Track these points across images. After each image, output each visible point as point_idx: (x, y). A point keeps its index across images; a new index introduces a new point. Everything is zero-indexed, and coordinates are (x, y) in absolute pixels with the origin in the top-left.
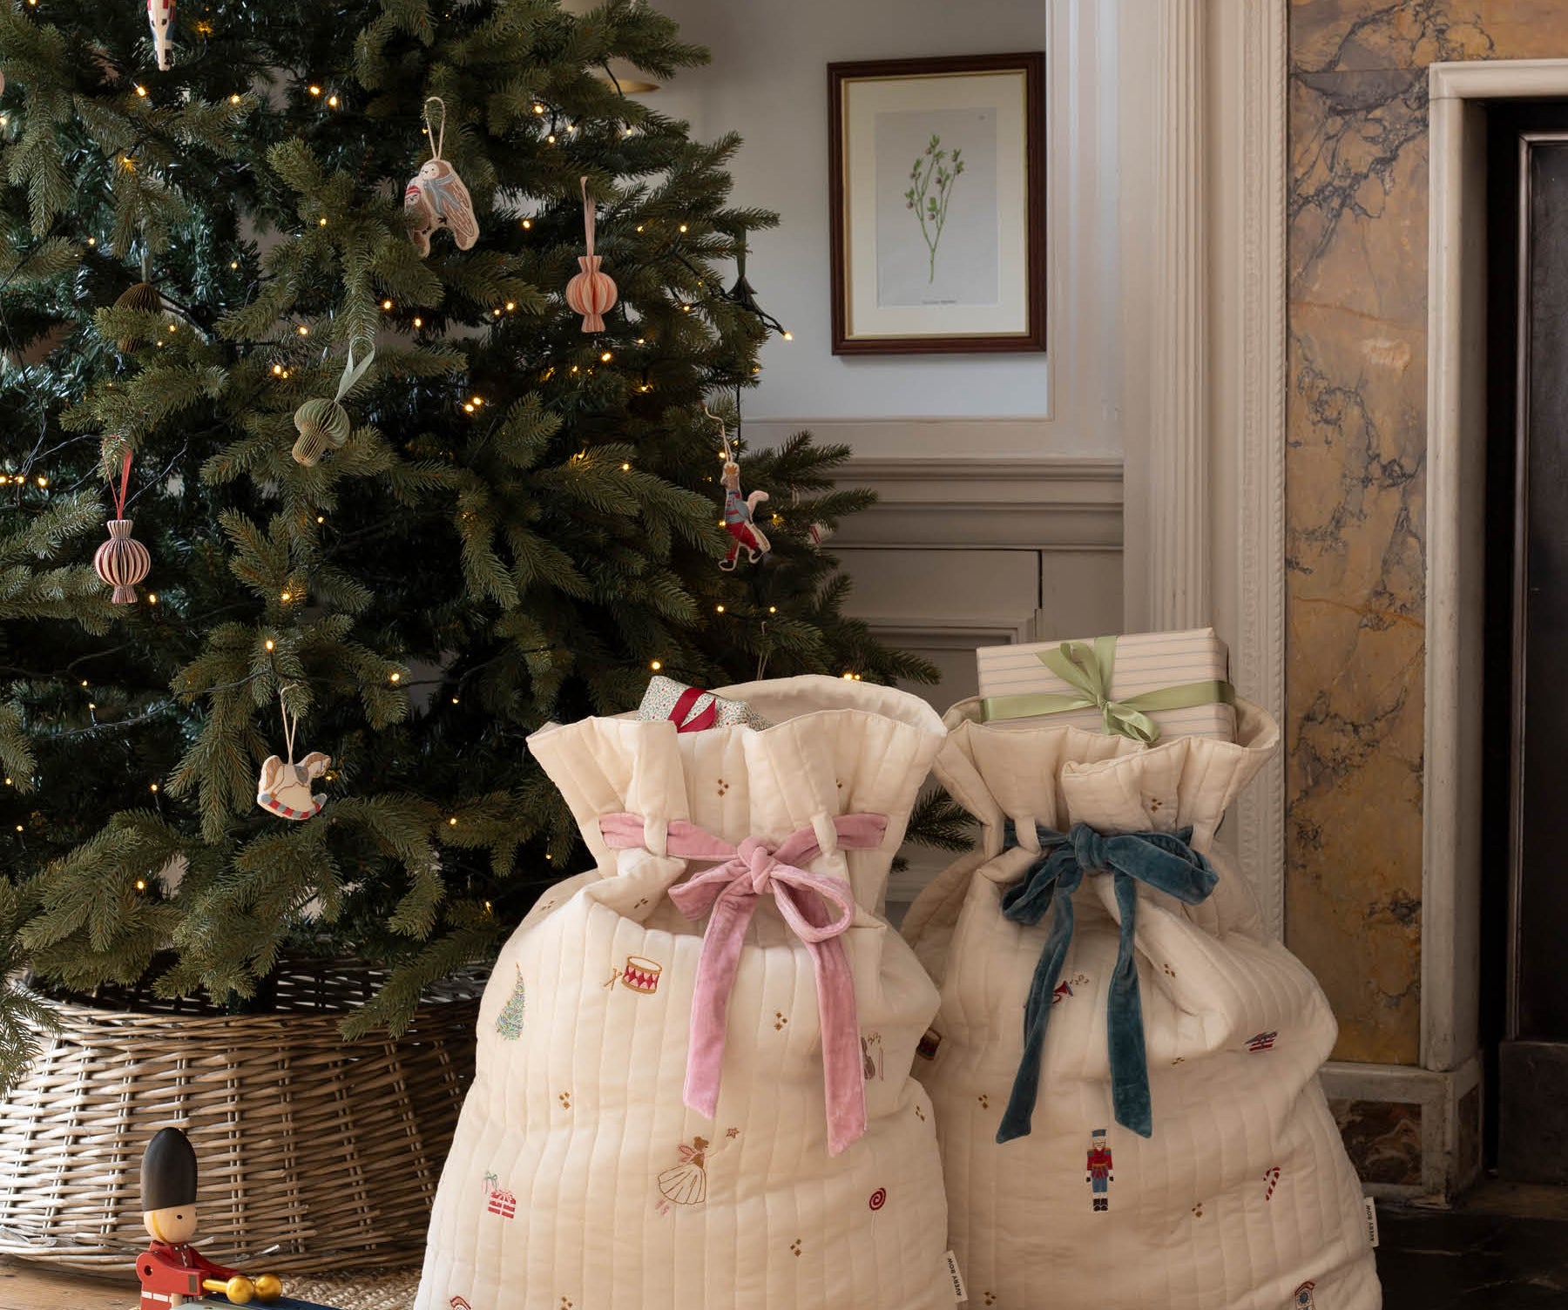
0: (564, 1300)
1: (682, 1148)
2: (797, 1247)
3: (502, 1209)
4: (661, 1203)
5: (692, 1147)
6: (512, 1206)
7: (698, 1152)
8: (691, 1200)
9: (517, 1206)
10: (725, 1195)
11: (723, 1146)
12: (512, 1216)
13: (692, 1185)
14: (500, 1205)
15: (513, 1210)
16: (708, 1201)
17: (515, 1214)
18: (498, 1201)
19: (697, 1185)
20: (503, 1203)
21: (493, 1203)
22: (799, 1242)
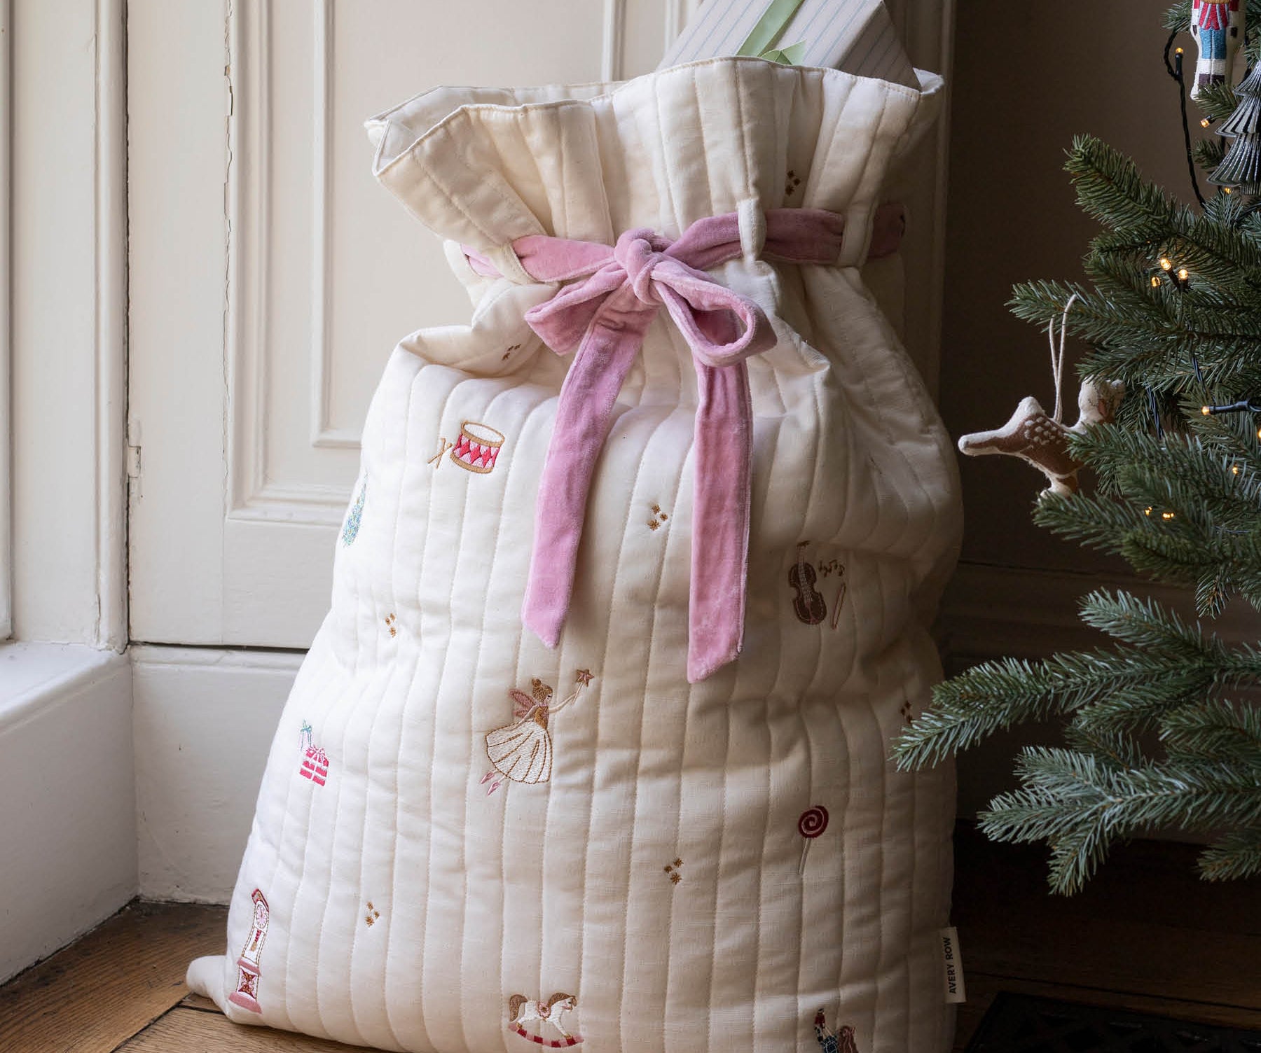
0: (370, 906)
1: (515, 694)
2: (676, 870)
3: (314, 773)
4: (489, 776)
5: (531, 695)
6: (324, 768)
7: (538, 703)
8: (530, 779)
9: (330, 769)
10: (579, 776)
11: (571, 695)
12: (322, 783)
13: (534, 753)
14: (312, 767)
15: (324, 774)
16: (554, 781)
17: (327, 779)
18: (311, 761)
19: (539, 757)
20: (317, 764)
21: (306, 764)
22: (678, 863)
